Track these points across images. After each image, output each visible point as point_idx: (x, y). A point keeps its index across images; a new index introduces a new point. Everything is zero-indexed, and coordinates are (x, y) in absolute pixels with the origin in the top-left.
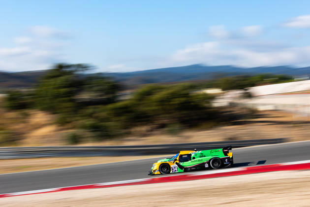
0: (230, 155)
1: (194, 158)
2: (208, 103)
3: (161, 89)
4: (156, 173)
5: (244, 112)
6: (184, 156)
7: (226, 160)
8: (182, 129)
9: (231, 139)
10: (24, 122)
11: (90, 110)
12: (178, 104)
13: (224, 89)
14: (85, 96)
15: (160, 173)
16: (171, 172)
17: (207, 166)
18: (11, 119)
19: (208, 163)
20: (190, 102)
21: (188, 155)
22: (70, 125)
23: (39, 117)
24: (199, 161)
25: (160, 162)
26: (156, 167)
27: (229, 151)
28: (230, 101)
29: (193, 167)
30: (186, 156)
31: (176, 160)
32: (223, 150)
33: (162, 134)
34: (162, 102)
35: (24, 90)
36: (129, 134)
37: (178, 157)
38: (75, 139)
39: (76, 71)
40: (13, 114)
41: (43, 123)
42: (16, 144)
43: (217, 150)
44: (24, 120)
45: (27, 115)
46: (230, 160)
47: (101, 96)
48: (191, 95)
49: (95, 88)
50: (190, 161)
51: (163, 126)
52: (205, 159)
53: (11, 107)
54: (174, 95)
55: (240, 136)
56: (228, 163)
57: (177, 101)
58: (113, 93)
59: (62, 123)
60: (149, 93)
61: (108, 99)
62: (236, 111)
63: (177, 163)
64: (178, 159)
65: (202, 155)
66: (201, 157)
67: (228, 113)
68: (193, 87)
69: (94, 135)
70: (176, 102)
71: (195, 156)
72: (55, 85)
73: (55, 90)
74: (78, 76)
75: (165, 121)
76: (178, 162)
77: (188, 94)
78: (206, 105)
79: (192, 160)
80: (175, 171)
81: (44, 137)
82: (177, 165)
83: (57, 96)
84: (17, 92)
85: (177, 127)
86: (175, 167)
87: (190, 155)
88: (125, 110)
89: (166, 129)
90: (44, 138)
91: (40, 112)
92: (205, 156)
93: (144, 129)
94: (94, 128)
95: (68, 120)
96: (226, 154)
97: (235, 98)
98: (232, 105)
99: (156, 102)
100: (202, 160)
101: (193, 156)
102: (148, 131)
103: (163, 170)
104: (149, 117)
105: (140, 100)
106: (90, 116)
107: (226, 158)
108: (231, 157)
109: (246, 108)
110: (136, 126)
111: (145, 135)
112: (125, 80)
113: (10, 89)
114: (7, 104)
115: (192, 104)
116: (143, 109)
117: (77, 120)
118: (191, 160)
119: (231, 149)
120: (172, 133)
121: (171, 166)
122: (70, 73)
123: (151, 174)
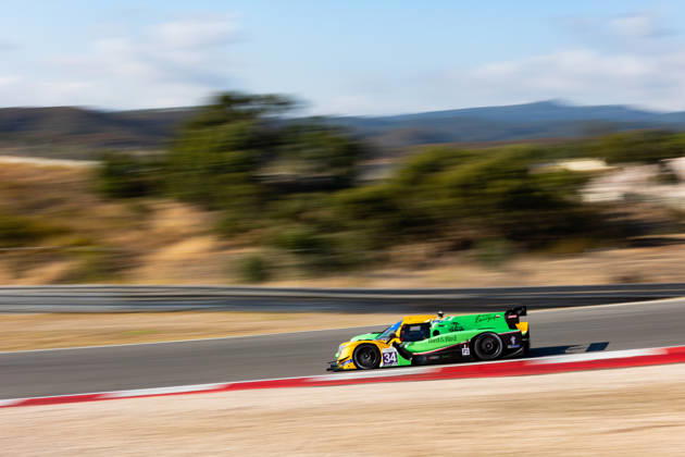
0: (523, 327)
1: (436, 333)
2: (574, 192)
3: (464, 157)
4: (345, 367)
5: (659, 215)
6: (412, 329)
7: (513, 339)
8: (512, 254)
9: (626, 279)
10: (139, 228)
11: (295, 203)
12: (504, 194)
13: (609, 162)
14: (283, 170)
15: (354, 367)
16: (381, 365)
17: (466, 352)
18: (111, 218)
19: (471, 344)
20: (532, 191)
21: (422, 325)
22: (245, 238)
23: (175, 216)
24: (448, 339)
25: (355, 341)
26: (346, 351)
27: (521, 318)
28: (627, 189)
29: (433, 354)
30: (418, 328)
31: (393, 336)
32: (506, 315)
33: (463, 264)
34: (465, 187)
35: (140, 153)
36: (384, 262)
37: (400, 329)
38: (258, 271)
39: (263, 110)
40: (113, 209)
41: (184, 231)
42: (120, 278)
43: (493, 314)
44: (140, 223)
45: (147, 212)
46: (523, 340)
47: (319, 170)
48: (532, 173)
49: (308, 153)
50: (427, 340)
51: (465, 245)
52: (462, 337)
53: (110, 191)
54: (494, 173)
55: (644, 273)
56: (517, 346)
57: (501, 186)
58: (349, 164)
59: (230, 232)
60: (433, 167)
61: (337, 178)
62: (640, 213)
63: (395, 344)
64: (398, 334)
65: (456, 327)
66: (452, 330)
67: (620, 219)
68: (539, 155)
69: (303, 262)
70: (500, 190)
71: (440, 329)
72: (213, 142)
73: (214, 155)
74: (268, 122)
75: (471, 233)
76: (398, 341)
77: (526, 171)
78: (569, 198)
79: (433, 338)
80: (392, 362)
81: (186, 263)
82: (395, 350)
83: (218, 169)
84: (126, 157)
85: (500, 246)
86: (391, 354)
87: (428, 325)
88: (378, 205)
89: (472, 252)
90: (184, 266)
91: (177, 205)
92: (462, 330)
93: (420, 250)
94: (305, 246)
95: (243, 224)
96: (512, 324)
97: (637, 183)
98: (630, 199)
99: (451, 187)
100: (455, 338)
101: (434, 327)
102: (431, 256)
103: (364, 360)
104: (432, 222)
105: (414, 182)
106: (295, 216)
107: (514, 334)
108: (524, 332)
109: (662, 207)
110: (403, 242)
111: (422, 266)
112: (376, 134)
113: (108, 150)
114: (103, 183)
115: (537, 194)
116: (421, 203)
117: (263, 227)
118: (428, 337)
119: (524, 314)
120: (488, 261)
121: (382, 351)
122: (249, 115)
123: (334, 369)
